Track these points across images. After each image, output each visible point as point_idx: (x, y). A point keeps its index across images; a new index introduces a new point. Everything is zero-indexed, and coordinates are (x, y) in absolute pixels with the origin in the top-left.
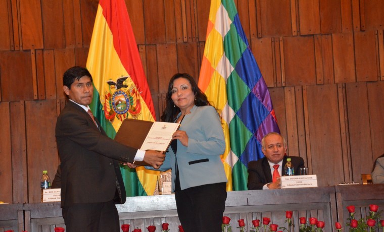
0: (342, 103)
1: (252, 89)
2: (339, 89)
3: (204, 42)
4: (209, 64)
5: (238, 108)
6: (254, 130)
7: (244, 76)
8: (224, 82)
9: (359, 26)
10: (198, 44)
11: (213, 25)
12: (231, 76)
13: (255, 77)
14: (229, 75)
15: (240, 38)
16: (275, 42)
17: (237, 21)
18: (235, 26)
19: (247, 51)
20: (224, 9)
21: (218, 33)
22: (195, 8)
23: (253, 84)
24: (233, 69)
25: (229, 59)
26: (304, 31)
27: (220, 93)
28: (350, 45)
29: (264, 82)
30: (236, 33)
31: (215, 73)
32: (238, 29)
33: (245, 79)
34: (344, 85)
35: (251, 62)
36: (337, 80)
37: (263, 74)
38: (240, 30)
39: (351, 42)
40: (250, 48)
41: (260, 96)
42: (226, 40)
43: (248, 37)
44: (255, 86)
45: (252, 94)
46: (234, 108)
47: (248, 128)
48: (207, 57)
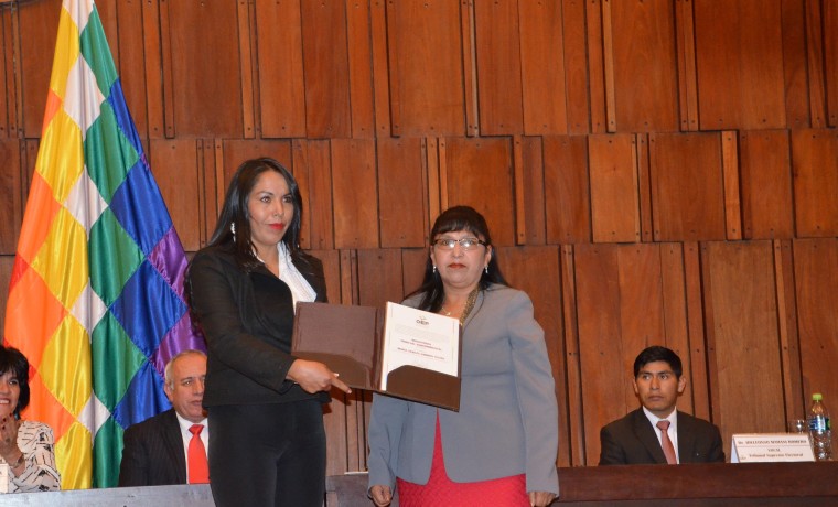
0: (349, 294)
1: (148, 255)
2: (343, 262)
3: (38, 140)
4: (48, 192)
5: (114, 295)
6: (151, 348)
7: (130, 224)
8: (83, 236)
9: (388, 127)
10: (23, 145)
11: (59, 102)
12: (100, 223)
13: (156, 226)
14: (95, 219)
15: (122, 134)
16: (206, 150)
17: (118, 96)
18: (112, 110)
19: (140, 167)
20: (87, 67)
21: (72, 123)
22: (16, 60)
23: (152, 243)
24: (105, 206)
25: (97, 183)
26: (270, 130)
27: (72, 262)
28: (369, 167)
29: (177, 239)
30: (114, 124)
31: (61, 215)
32: (119, 117)
33: (132, 231)
34: (354, 254)
35: (148, 193)
36: (339, 243)
37: (177, 222)
38: (123, 117)
39: (370, 160)
40: (147, 161)
41: (165, 271)
42: (91, 141)
43: (143, 136)
44: (155, 249)
45: (148, 266)
46: (105, 297)
47: (137, 343)
48: (44, 176)
